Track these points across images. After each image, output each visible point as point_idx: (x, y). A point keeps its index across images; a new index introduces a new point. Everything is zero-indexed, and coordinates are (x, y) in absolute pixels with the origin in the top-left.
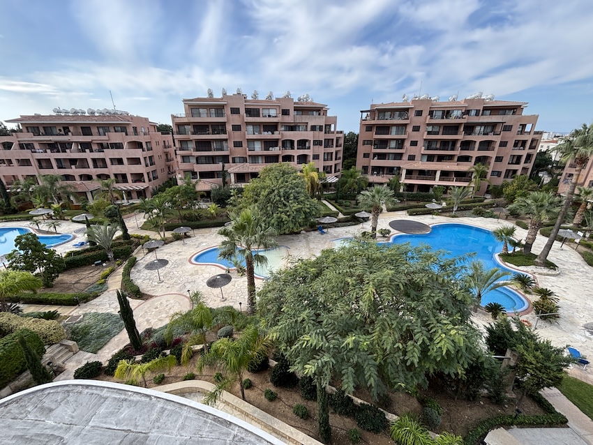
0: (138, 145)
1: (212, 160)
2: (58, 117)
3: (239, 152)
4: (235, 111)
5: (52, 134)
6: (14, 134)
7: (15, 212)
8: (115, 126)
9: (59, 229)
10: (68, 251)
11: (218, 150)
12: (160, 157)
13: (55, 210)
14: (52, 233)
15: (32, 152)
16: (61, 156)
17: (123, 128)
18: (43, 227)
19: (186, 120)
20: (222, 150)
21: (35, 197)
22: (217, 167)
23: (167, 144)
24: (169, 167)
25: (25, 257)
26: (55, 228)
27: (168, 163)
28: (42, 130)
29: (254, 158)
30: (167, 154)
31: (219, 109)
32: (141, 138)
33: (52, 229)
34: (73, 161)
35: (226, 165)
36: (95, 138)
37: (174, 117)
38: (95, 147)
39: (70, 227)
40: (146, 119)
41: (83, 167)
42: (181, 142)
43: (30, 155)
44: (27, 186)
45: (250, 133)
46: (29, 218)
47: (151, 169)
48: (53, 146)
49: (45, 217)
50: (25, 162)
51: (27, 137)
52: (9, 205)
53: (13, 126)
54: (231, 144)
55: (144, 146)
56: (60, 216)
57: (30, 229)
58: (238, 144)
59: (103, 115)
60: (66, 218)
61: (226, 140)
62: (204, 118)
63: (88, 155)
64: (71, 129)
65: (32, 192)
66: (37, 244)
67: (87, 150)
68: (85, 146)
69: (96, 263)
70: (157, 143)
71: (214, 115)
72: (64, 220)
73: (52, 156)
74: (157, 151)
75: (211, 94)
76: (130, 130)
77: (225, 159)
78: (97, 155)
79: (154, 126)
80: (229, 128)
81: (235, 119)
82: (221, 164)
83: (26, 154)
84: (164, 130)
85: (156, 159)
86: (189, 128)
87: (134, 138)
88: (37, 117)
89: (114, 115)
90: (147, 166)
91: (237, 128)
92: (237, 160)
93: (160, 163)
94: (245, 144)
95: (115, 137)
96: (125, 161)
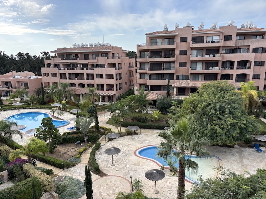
0: (113, 65)
1: (161, 77)
2: (74, 48)
3: (182, 71)
4: (184, 39)
5: (70, 59)
6: (53, 59)
7: (45, 103)
8: (102, 53)
9: (63, 117)
10: (64, 131)
11: (166, 69)
12: (125, 74)
13: (63, 104)
14: (59, 119)
15: (59, 69)
16: (72, 71)
17: (105, 54)
18: (56, 114)
19: (146, 48)
20: (169, 69)
21: (55, 96)
22: (164, 82)
23: (131, 65)
24: (130, 81)
25: (45, 131)
26: (61, 115)
27: (130, 78)
28: (65, 57)
29: (195, 76)
30: (130, 72)
31: (171, 39)
32: (116, 61)
33: (59, 116)
34: (77, 75)
35: (171, 81)
36: (91, 61)
37: (138, 46)
38: (89, 67)
39: (68, 116)
40: (121, 48)
41: (81, 79)
42: (141, 63)
43: (57, 71)
44: (53, 89)
45: (193, 56)
46: (50, 108)
47: (119, 82)
48: (68, 66)
49: (57, 108)
50: (54, 75)
51: (58, 60)
52: (43, 99)
53: (52, 54)
54: (177, 65)
55: (117, 66)
56: (64, 109)
57: (50, 115)
58: (183, 65)
59: (96, 47)
60: (67, 110)
61: (174, 62)
62: (160, 45)
63: (85, 72)
64: (79, 55)
65: (54, 93)
66: (51, 125)
67: (85, 69)
68: (84, 66)
69: (77, 142)
70: (125, 64)
71: (167, 43)
72: (66, 111)
73: (67, 71)
74: (125, 69)
75: (166, 28)
76: (110, 56)
77: (171, 76)
78: (89, 72)
79: (125, 53)
80: (177, 52)
81: (183, 46)
82: (167, 80)
83: (56, 70)
84: (131, 55)
85: (123, 75)
86: (148, 54)
87: (111, 61)
88: (65, 49)
89: (102, 46)
90: (117, 80)
91: (183, 52)
92: (180, 77)
93: (125, 78)
94: (188, 65)
95: (101, 60)
96: (104, 76)
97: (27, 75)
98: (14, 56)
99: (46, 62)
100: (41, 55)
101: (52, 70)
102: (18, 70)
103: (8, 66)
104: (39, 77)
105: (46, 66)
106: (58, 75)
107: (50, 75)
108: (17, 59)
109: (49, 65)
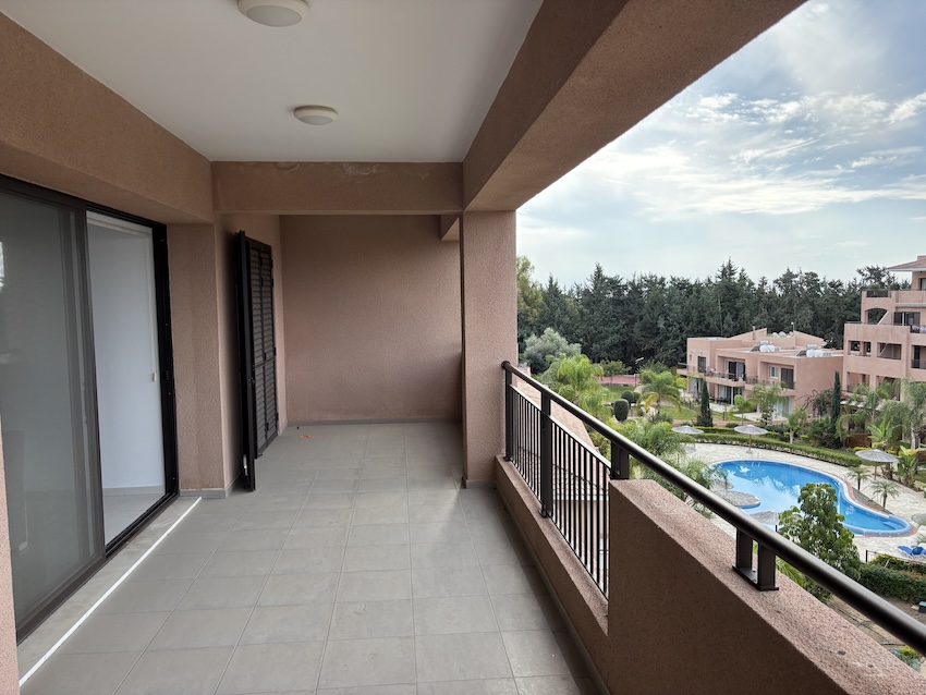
6: (894, 293)
7: (837, 444)
9: (891, 504)
13: (903, 460)
14: (876, 506)
15: (912, 331)
18: (867, 489)
21: (878, 425)
26: (885, 496)
46: (853, 464)
51: (915, 299)
56: (905, 477)
72: (912, 487)
83: (899, 334)
97: (798, 342)
98: (770, 284)
99: (868, 304)
100: (859, 278)
101: (886, 331)
102: (775, 327)
103: (747, 314)
104: (834, 353)
105: (864, 317)
106: (907, 354)
107: (874, 348)
108: (779, 292)
109: (876, 316)
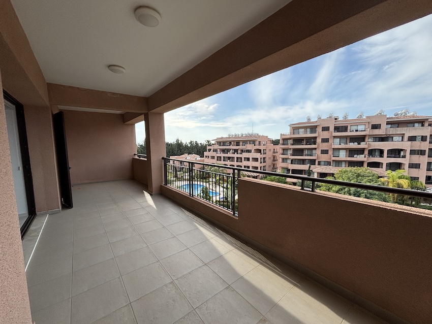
0: (259, 151)
1: (303, 162)
2: (229, 138)
3: (324, 158)
4: (326, 129)
5: (225, 146)
6: (213, 145)
7: (205, 178)
8: (250, 141)
11: (308, 155)
12: (270, 158)
15: (216, 153)
16: (226, 155)
17: (254, 142)
19: (288, 137)
20: (311, 155)
22: (305, 167)
23: (275, 151)
24: (274, 165)
27: (274, 162)
28: (222, 144)
29: (338, 163)
30: (274, 157)
31: (313, 129)
32: (261, 148)
34: (229, 158)
35: (312, 166)
36: (240, 147)
37: (281, 135)
38: (239, 152)
40: (267, 137)
41: (232, 161)
42: (284, 150)
45: (336, 144)
47: (263, 164)
48: (223, 151)
50: (213, 157)
51: (217, 147)
53: (213, 142)
54: (318, 152)
55: (262, 152)
58: (325, 152)
59: (246, 136)
61: (315, 149)
62: (302, 134)
63: (236, 156)
64: (232, 143)
67: (236, 153)
68: (236, 151)
70: (270, 150)
71: (309, 132)
73: (222, 155)
74: (269, 155)
75: (309, 119)
76: (257, 143)
77: (313, 162)
78: (239, 156)
79: (270, 140)
80: (319, 140)
81: (325, 135)
82: (308, 165)
83: (214, 154)
84: (276, 143)
85: (267, 159)
86: (290, 142)
87: (258, 147)
88: (222, 138)
89: (251, 135)
90: (261, 163)
91: (325, 140)
92: (322, 163)
93: (269, 162)
94: (330, 152)
95: (249, 147)
96: (251, 159)
97: (194, 157)
98: (188, 143)
99: (208, 148)
100: (205, 142)
101: (211, 154)
102: (189, 154)
103: (183, 150)
104: (202, 159)
105: (207, 151)
106: (216, 158)
107: (210, 157)
108: (189, 145)
109: (210, 150)
